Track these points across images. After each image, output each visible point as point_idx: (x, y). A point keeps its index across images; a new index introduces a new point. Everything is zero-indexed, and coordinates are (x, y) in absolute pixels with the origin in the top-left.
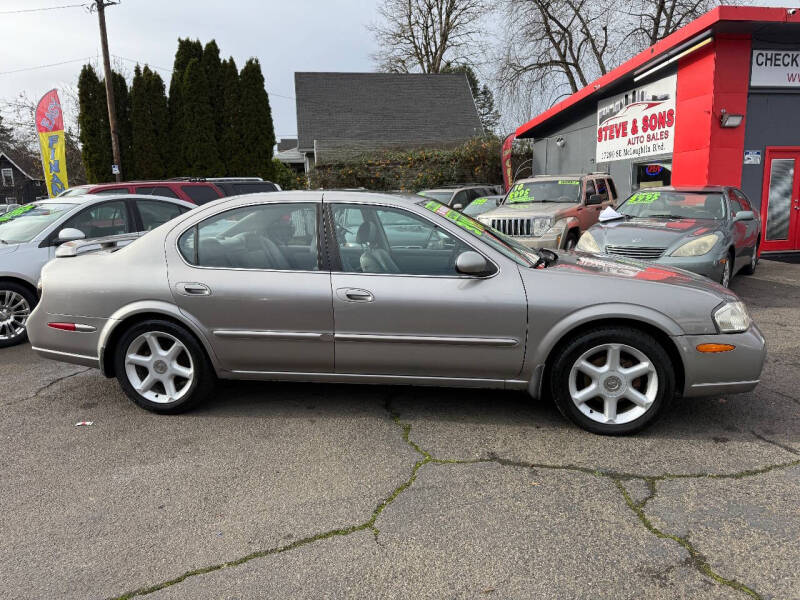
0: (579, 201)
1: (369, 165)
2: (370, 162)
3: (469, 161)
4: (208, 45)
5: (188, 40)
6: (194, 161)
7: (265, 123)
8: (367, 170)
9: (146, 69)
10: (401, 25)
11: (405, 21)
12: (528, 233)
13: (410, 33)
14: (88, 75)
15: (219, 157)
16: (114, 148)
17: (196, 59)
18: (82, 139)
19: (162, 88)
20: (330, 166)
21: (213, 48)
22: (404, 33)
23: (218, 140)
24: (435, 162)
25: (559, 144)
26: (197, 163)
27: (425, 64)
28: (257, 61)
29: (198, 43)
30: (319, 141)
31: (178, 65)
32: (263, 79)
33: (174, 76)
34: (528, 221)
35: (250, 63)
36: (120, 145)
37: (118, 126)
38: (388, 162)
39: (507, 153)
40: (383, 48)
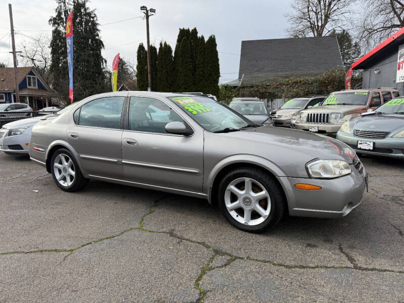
0: (365, 104)
1: (267, 86)
2: (268, 84)
3: (325, 83)
4: (192, 30)
5: (183, 29)
6: (182, 86)
7: (215, 66)
8: (266, 88)
9: (165, 43)
10: (303, 13)
11: (306, 10)
12: (327, 122)
13: (308, 17)
14: (141, 47)
15: (193, 84)
16: (149, 80)
17: (186, 37)
18: (137, 76)
19: (171, 51)
20: (247, 87)
21: (195, 31)
22: (304, 16)
23: (193, 75)
24: (304, 84)
25: (376, 72)
26: (183, 86)
27: (315, 32)
28: (214, 36)
29: (189, 30)
30: (246, 75)
31: (179, 41)
32: (216, 45)
33: (177, 45)
34: (328, 115)
35: (211, 37)
36: (152, 78)
37: (151, 70)
38: (278, 84)
39: (348, 78)
40: (293, 26)
